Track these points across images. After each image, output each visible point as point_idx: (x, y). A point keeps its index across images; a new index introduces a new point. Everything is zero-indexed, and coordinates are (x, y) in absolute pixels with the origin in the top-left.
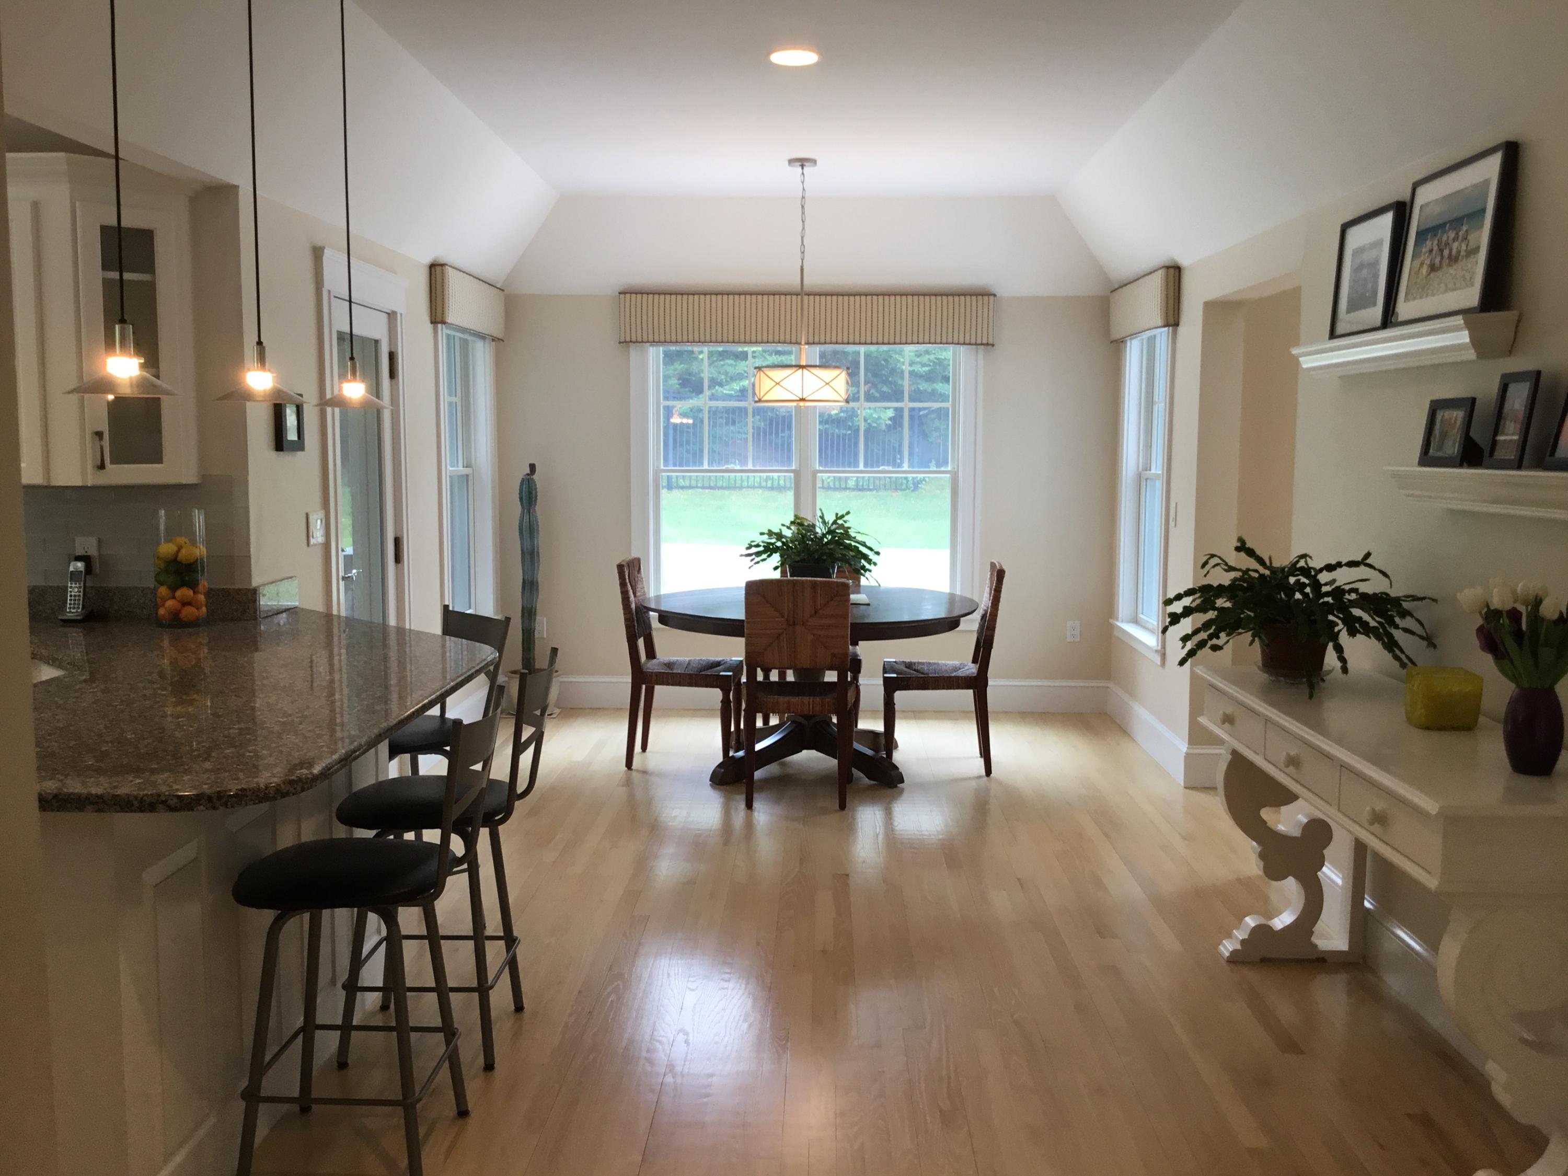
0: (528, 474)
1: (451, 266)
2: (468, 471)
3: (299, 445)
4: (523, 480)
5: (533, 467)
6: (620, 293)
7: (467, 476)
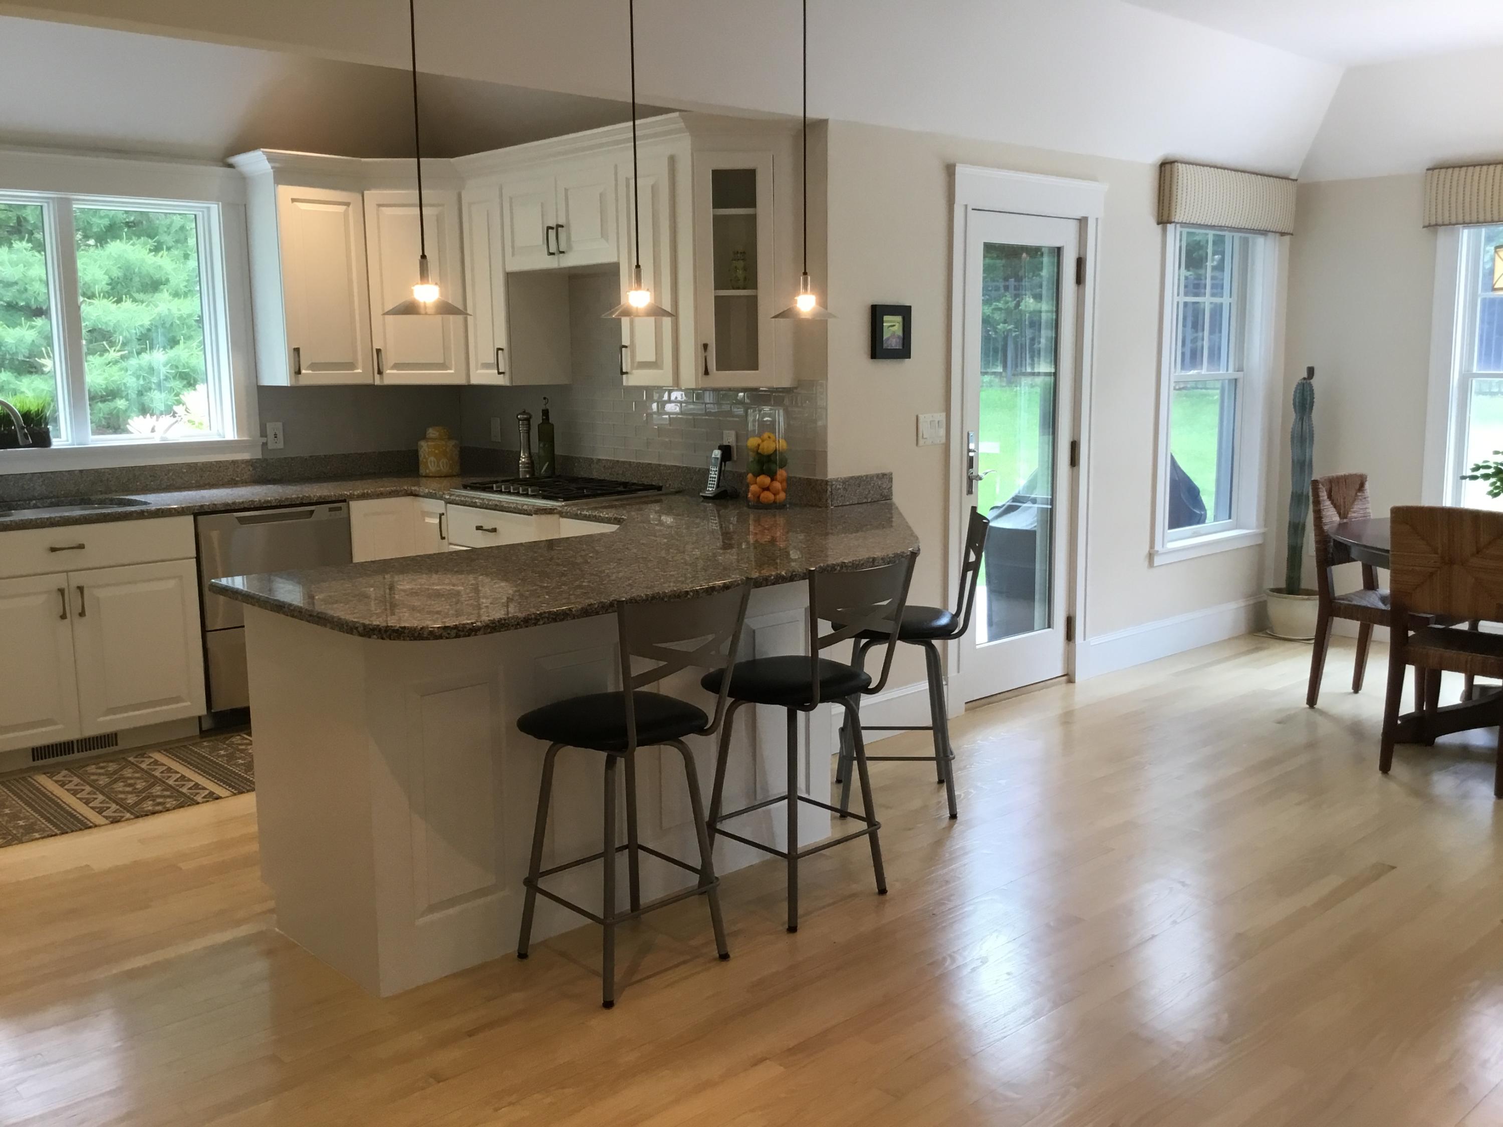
0: (1304, 379)
1: (1182, 162)
2: (1239, 375)
3: (904, 352)
4: (1299, 385)
5: (1311, 371)
6: (1428, 170)
7: (1236, 380)
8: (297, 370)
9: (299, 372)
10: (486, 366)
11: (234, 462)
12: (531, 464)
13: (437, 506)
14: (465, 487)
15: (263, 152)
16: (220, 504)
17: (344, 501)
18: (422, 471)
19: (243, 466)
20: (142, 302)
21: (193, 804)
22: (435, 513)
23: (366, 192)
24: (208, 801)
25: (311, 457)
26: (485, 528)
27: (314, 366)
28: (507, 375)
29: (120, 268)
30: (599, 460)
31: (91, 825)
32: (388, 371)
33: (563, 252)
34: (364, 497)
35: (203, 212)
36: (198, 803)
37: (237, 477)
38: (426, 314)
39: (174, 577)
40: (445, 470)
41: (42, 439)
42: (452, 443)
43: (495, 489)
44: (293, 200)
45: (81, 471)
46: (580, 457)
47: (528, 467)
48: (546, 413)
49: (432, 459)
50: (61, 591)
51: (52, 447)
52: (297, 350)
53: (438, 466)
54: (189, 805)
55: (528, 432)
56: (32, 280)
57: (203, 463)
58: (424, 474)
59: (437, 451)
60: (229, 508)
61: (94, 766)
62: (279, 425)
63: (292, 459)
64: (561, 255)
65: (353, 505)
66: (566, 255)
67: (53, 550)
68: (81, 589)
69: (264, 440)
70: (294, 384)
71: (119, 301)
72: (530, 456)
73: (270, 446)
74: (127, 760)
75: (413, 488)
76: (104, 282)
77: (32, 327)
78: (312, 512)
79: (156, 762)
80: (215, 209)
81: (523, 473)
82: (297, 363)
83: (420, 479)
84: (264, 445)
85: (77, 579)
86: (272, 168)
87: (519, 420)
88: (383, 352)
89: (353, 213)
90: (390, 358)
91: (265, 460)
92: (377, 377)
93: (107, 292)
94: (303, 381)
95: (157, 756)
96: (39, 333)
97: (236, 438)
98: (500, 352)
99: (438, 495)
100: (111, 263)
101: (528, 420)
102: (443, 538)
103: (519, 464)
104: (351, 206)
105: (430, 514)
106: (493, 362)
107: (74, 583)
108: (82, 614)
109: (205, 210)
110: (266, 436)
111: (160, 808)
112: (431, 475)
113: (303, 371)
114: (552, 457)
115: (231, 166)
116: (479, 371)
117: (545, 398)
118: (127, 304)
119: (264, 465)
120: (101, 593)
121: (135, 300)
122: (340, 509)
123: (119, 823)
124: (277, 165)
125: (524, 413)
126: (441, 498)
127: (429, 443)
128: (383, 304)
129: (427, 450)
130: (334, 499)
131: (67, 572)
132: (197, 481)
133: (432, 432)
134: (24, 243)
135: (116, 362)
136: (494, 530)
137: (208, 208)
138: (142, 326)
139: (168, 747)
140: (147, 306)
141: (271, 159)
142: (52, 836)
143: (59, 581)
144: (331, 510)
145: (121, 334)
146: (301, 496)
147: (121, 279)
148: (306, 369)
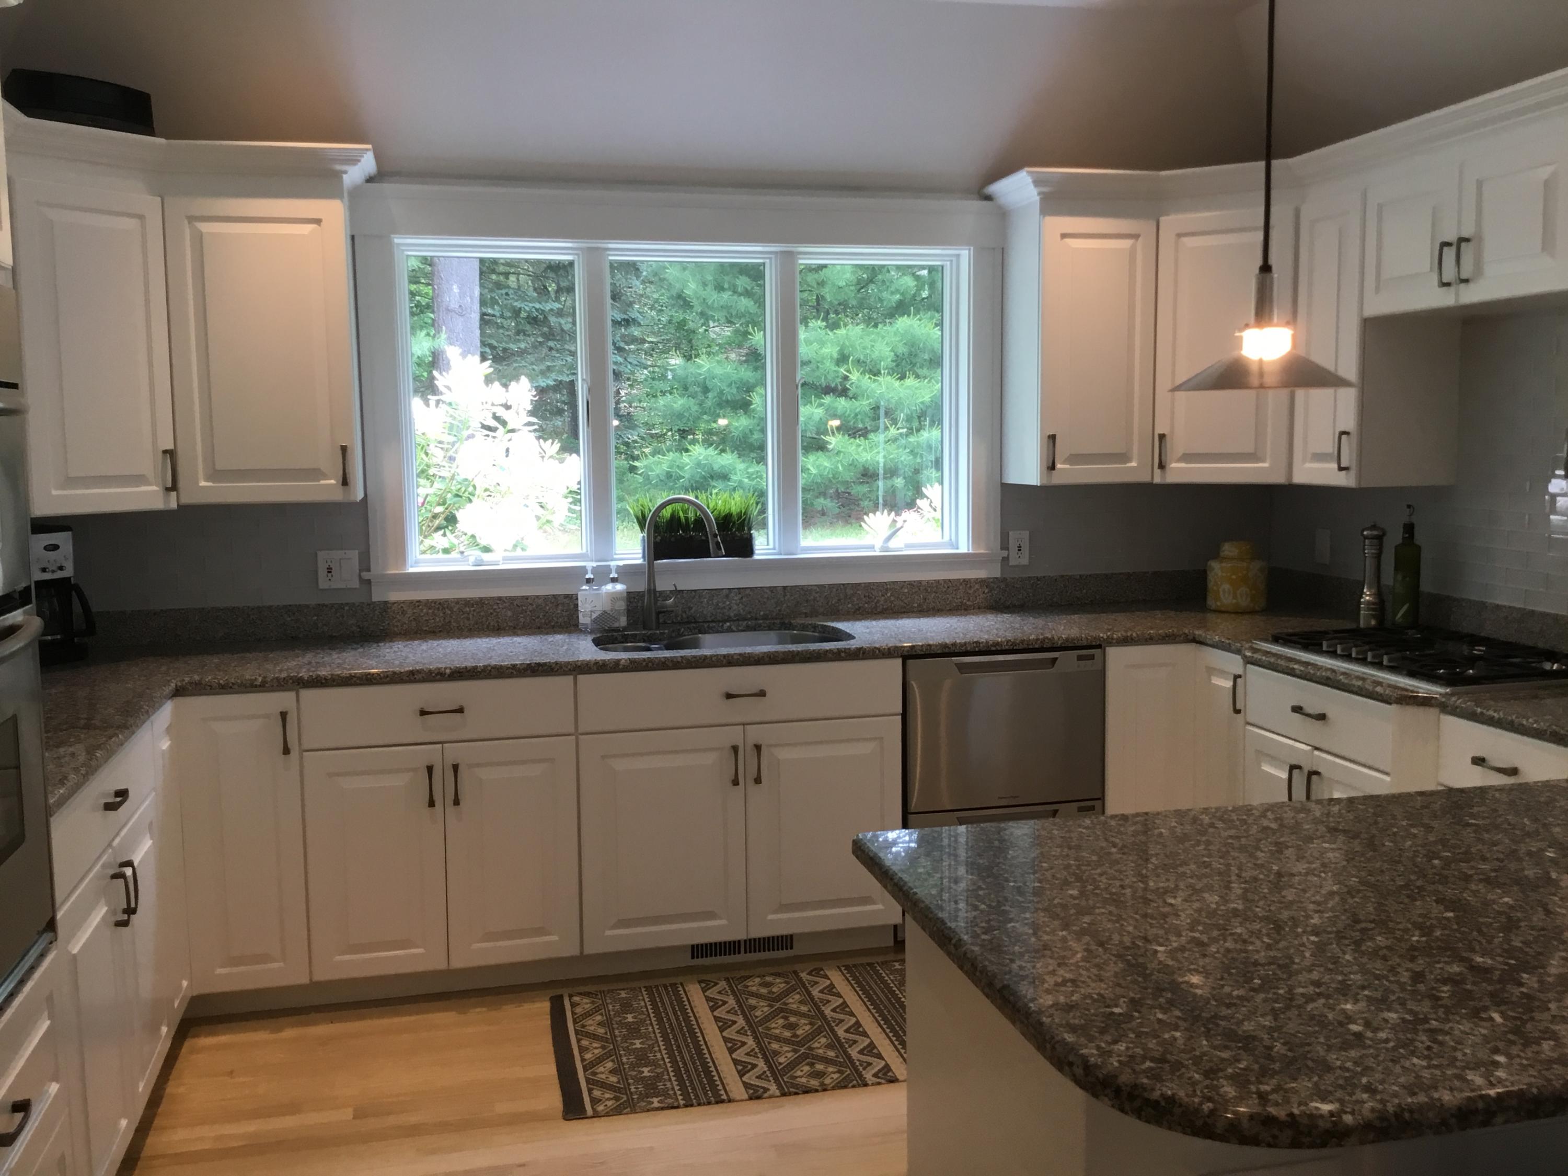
8: (1050, 464)
9: (1052, 467)
10: (1319, 457)
11: (966, 582)
12: (1380, 606)
13: (1232, 663)
14: (1276, 640)
15: (1028, 172)
16: (936, 646)
17: (1099, 646)
18: (1211, 603)
19: (977, 586)
20: (925, 378)
21: (859, 1086)
22: (1228, 673)
23: (1162, 219)
24: (879, 1084)
25: (1062, 576)
26: (1308, 710)
27: (1074, 459)
28: (1353, 473)
29: (905, 344)
30: (1498, 607)
31: (724, 1097)
32: (1174, 465)
33: (1466, 281)
34: (1126, 641)
35: (951, 261)
36: (866, 1085)
37: (969, 600)
38: (1262, 386)
39: (875, 739)
40: (1244, 602)
41: (744, 548)
42: (1257, 565)
43: (1324, 648)
44: (1064, 236)
45: (785, 588)
46: (1463, 600)
47: (1373, 610)
48: (1409, 529)
49: (1226, 586)
50: (735, 749)
51: (756, 557)
52: (1053, 438)
53: (1235, 597)
54: (854, 1086)
55: (1378, 557)
56: (823, 358)
57: (928, 582)
58: (1213, 607)
59: (1234, 577)
60: (947, 650)
61: (757, 980)
62: (1026, 534)
63: (1038, 579)
64: (1463, 286)
65: (1113, 653)
66: (1471, 285)
67: (729, 696)
68: (758, 748)
69: (1005, 553)
70: (1045, 482)
71: (902, 378)
72: (1379, 594)
73: (1012, 562)
74: (798, 976)
75: (1197, 632)
76: (889, 360)
77: (821, 405)
78: (1054, 660)
79: (831, 989)
80: (965, 255)
81: (1366, 619)
82: (1051, 452)
83: (1209, 615)
84: (1005, 560)
85: (755, 734)
86: (1039, 194)
87: (1366, 538)
88: (1168, 438)
89: (1142, 248)
90: (1178, 445)
91: (1004, 580)
92: (1157, 472)
93: (892, 369)
94: (1058, 479)
95: (837, 978)
96: (827, 410)
97: (971, 551)
98: (1344, 437)
99: (1233, 647)
100: (898, 339)
101: (1380, 538)
102: (1237, 711)
103: (1359, 603)
104: (1140, 239)
105: (1222, 673)
106: (1331, 451)
107: (752, 740)
108: (758, 780)
109: (954, 259)
110: (1007, 549)
111: (814, 1083)
112: (1223, 609)
113: (1059, 466)
114: (1414, 593)
115: (988, 198)
116: (1308, 465)
117: (1409, 506)
118: (910, 381)
119: (1003, 586)
120: (784, 754)
121: (917, 376)
122: (1092, 657)
123: (760, 1101)
124: (1045, 189)
125: (1374, 527)
126: (1238, 652)
127: (1224, 565)
128: (1173, 372)
129: (1220, 574)
130: (1084, 643)
131: (744, 724)
132: (919, 605)
133: (1228, 549)
134: (819, 322)
135: (895, 440)
136: (1322, 717)
137: (958, 256)
138: (922, 403)
139: (850, 962)
140: (929, 382)
141: (1037, 183)
142: (673, 1108)
143: (734, 735)
144: (1080, 658)
145: (902, 411)
146: (1041, 637)
147: (906, 355)
148: (1064, 463)
